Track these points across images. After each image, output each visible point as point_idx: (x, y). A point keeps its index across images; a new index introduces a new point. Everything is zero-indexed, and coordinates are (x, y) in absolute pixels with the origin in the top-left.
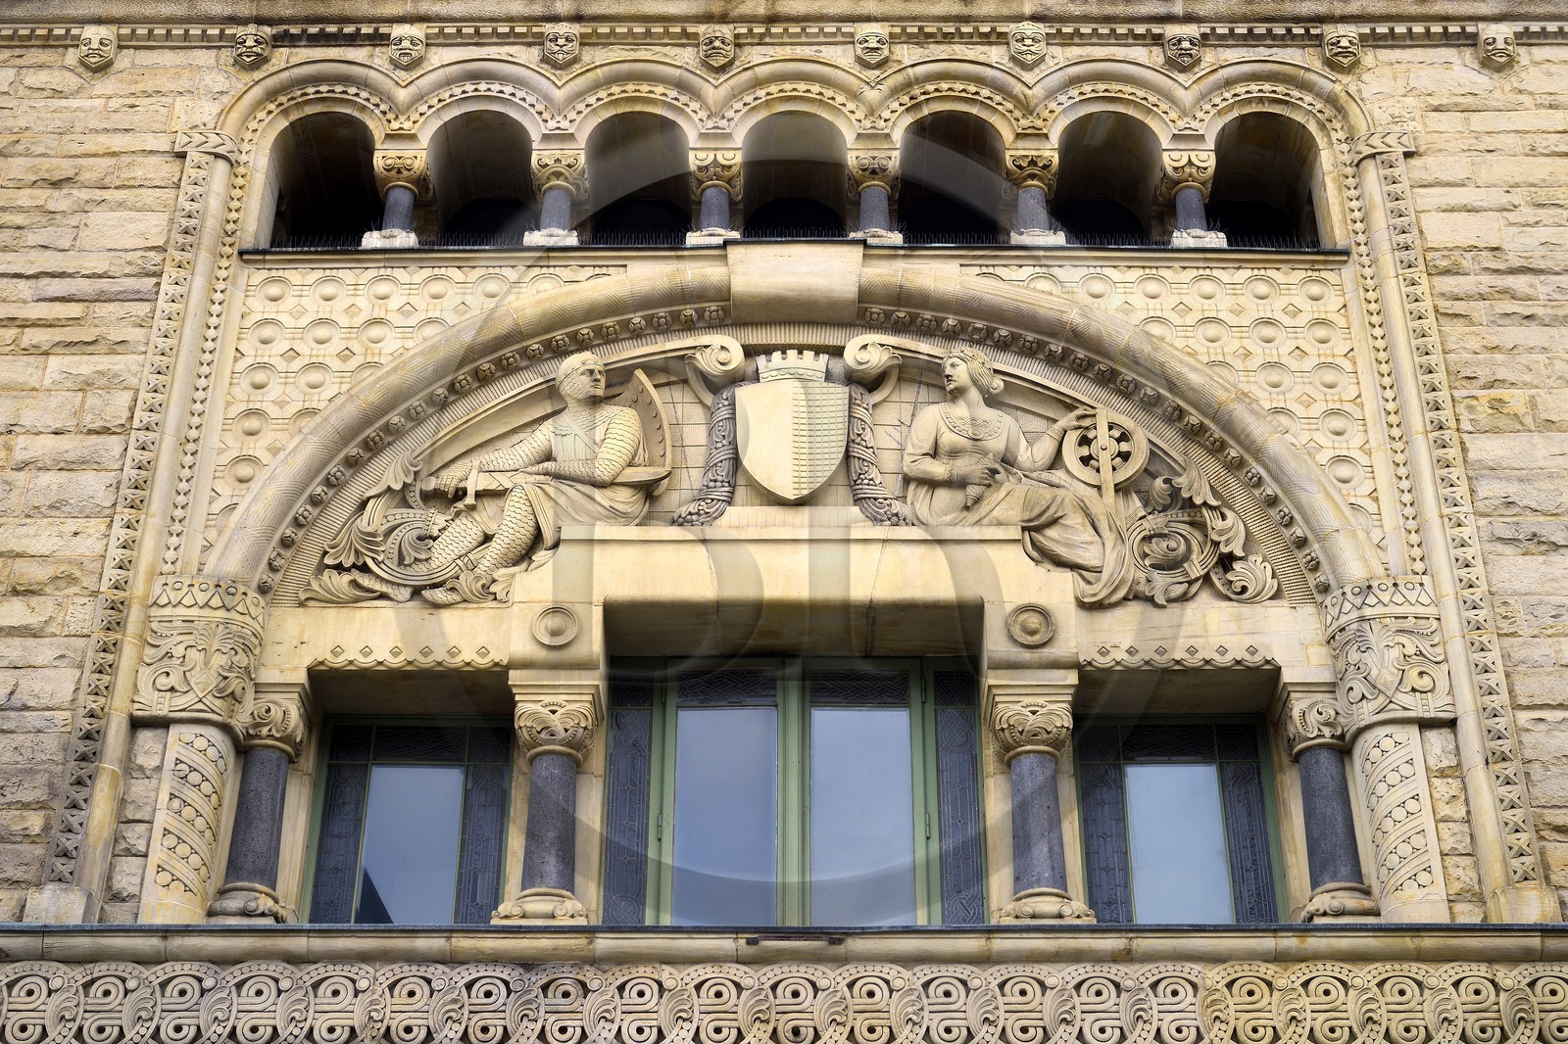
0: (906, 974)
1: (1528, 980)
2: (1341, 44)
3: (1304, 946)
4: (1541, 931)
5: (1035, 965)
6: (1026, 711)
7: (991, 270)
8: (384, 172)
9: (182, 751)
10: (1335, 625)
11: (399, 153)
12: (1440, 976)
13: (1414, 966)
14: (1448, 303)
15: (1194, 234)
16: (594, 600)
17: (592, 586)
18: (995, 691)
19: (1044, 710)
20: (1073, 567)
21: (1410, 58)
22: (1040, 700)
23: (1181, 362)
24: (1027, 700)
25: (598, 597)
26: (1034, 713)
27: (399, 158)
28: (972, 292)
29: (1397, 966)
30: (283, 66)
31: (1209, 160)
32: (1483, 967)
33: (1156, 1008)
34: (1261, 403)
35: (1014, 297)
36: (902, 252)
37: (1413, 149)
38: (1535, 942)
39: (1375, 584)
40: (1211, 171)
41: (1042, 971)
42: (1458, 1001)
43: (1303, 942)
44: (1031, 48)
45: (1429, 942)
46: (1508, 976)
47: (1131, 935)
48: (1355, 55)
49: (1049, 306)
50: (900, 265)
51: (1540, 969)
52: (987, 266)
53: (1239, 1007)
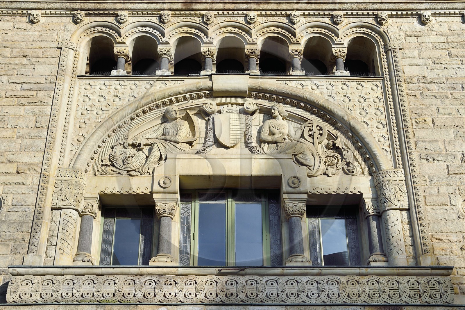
0: (261, 279)
1: (427, 281)
2: (383, 17)
3: (367, 272)
4: (431, 268)
5: (296, 276)
6: (293, 205)
7: (284, 82)
8: (117, 53)
9: (65, 216)
10: (378, 182)
11: (121, 48)
12: (404, 280)
13: (397, 277)
14: (410, 92)
15: (341, 72)
16: (176, 175)
17: (176, 171)
18: (285, 200)
19: (298, 205)
20: (307, 166)
21: (402, 21)
22: (297, 202)
23: (336, 108)
24: (293, 202)
25: (178, 174)
26: (295, 206)
27: (121, 49)
28: (279, 88)
29: (392, 277)
30: (88, 22)
31: (345, 51)
32: (415, 277)
33: (328, 288)
34: (358, 120)
35: (290, 90)
36: (260, 77)
37: (402, 48)
38: (429, 271)
39: (388, 171)
40: (346, 54)
41: (297, 278)
42: (408, 287)
43: (367, 271)
44: (296, 19)
45: (401, 271)
46: (422, 280)
47: (321, 269)
48: (386, 20)
49: (300, 92)
50: (260, 80)
51: (430, 278)
52: (283, 81)
53: (349, 288)
